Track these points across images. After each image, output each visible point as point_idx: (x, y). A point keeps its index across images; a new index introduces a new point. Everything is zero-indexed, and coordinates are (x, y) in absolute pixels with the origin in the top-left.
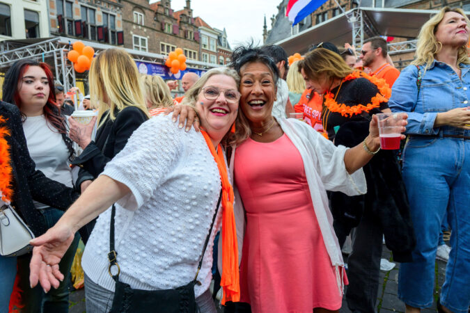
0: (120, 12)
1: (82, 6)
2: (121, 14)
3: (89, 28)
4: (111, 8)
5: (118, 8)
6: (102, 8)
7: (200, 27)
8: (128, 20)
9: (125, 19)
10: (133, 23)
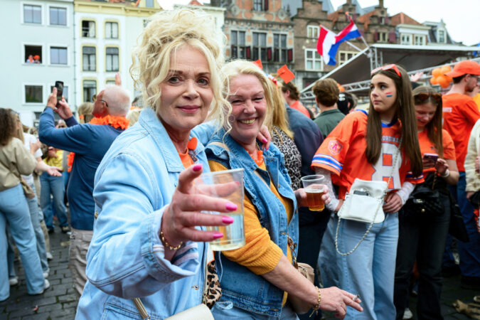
0: (292, 30)
1: (254, 33)
2: (293, 32)
3: (260, 51)
4: (283, 28)
5: (290, 27)
6: (273, 30)
7: (399, 26)
8: (300, 35)
9: (297, 35)
10: (306, 38)
